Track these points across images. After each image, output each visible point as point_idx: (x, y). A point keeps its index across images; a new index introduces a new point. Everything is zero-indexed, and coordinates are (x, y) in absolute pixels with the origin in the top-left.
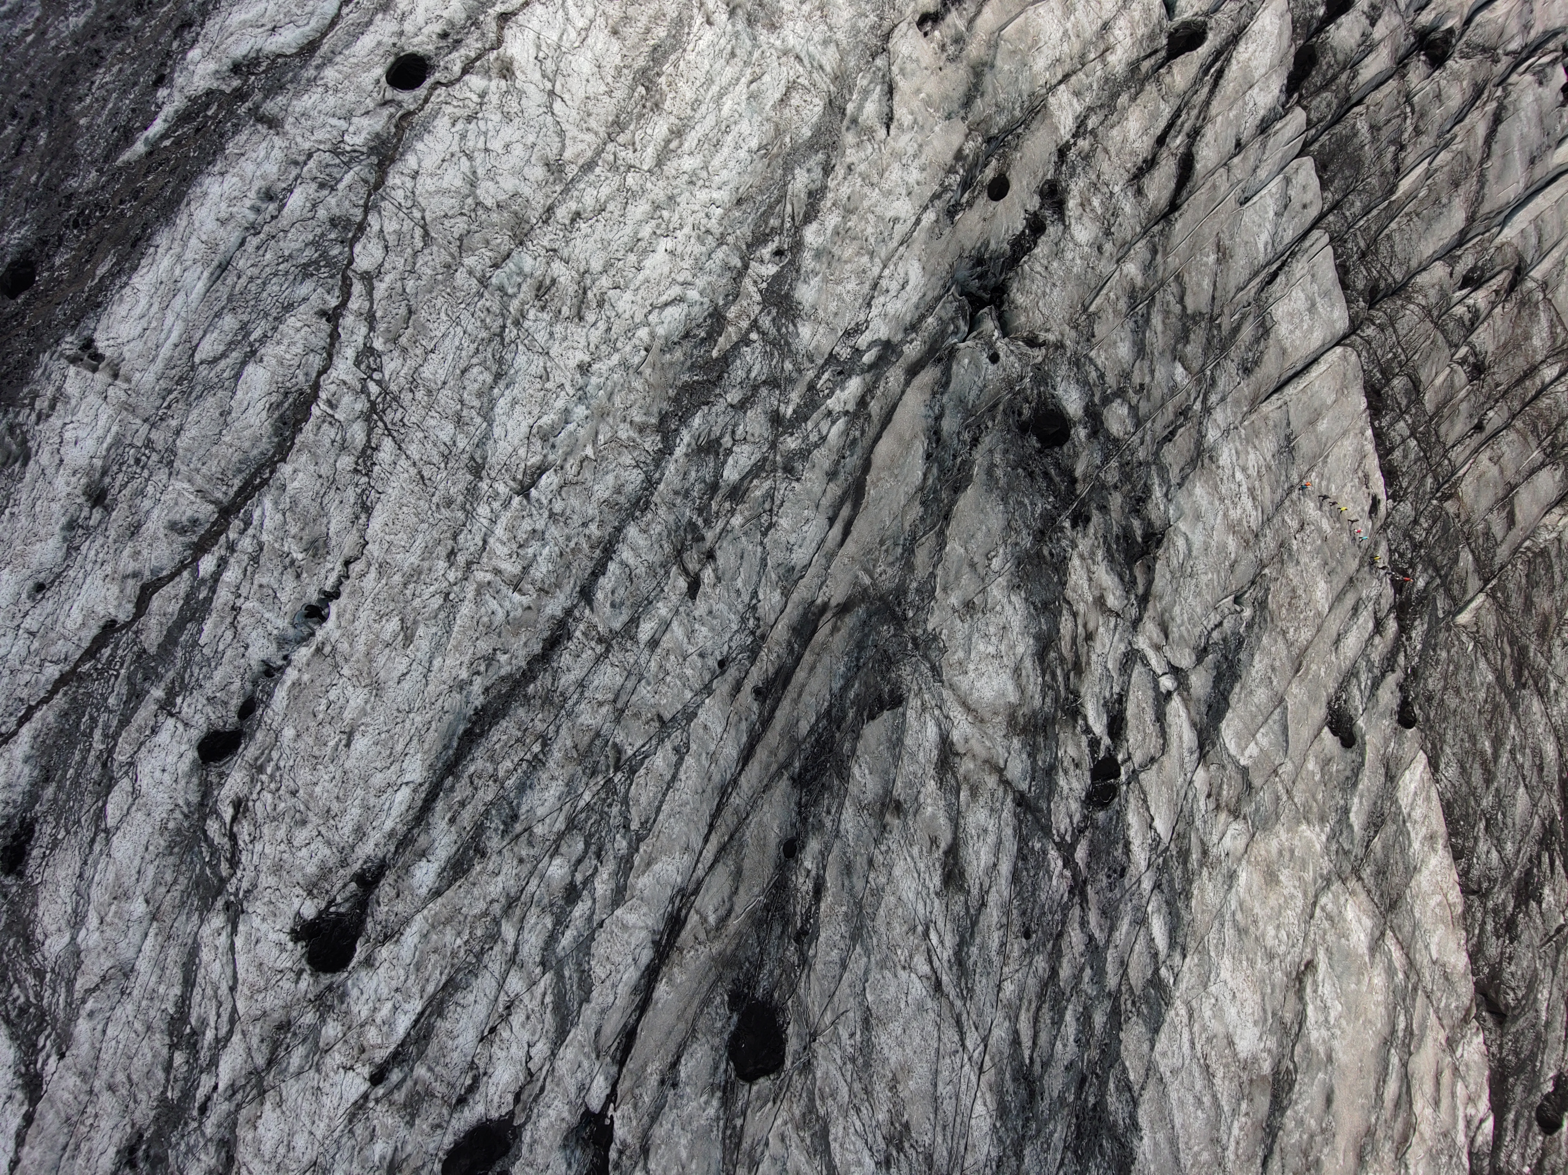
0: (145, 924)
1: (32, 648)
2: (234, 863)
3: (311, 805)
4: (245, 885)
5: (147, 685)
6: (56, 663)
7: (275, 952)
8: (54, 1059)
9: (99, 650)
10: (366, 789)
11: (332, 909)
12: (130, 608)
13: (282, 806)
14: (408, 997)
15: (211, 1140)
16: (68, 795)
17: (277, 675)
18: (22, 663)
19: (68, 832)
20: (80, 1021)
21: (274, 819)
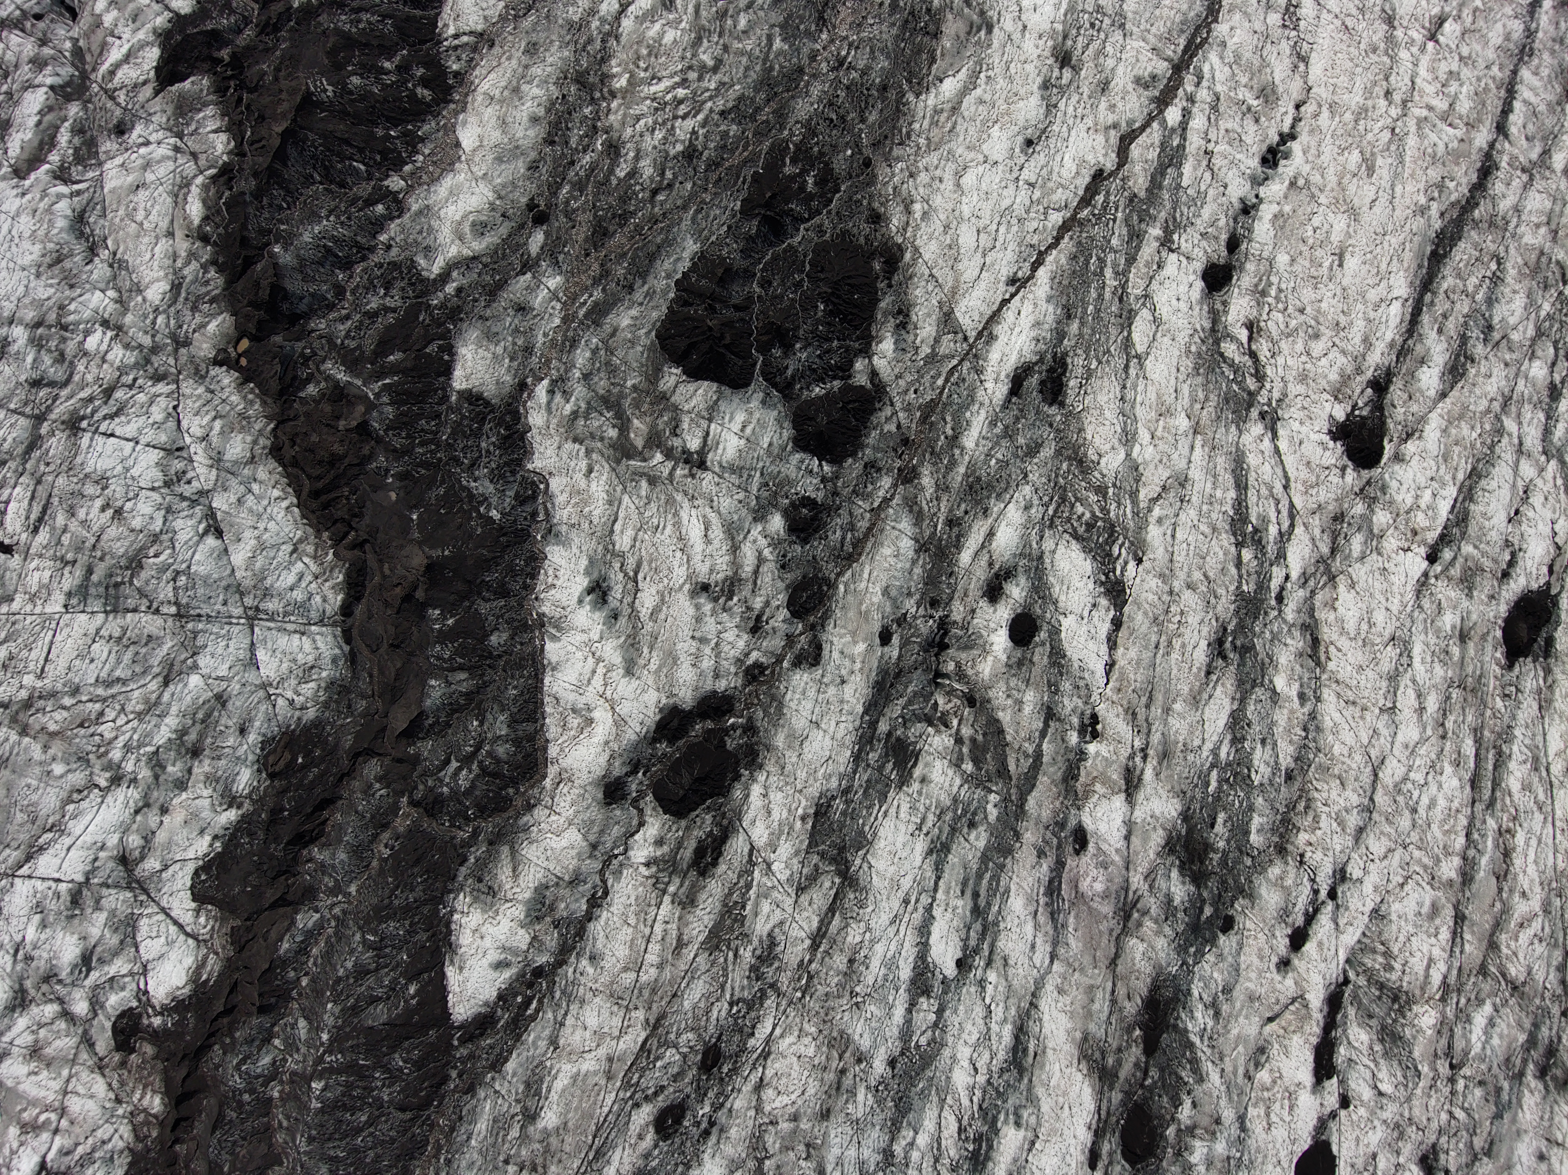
0: (1190, 437)
1: (1035, 198)
2: (1260, 376)
3: (1321, 320)
4: (1276, 395)
5: (1143, 226)
6: (1058, 210)
7: (1319, 450)
8: (1132, 565)
9: (1092, 197)
10: (1365, 303)
11: (1357, 413)
12: (1114, 155)
13: (1293, 323)
14: (1444, 485)
15: (1293, 625)
16: (1093, 329)
17: (1253, 213)
18: (1027, 212)
19: (1100, 362)
20: (1151, 527)
21: (1289, 335)
